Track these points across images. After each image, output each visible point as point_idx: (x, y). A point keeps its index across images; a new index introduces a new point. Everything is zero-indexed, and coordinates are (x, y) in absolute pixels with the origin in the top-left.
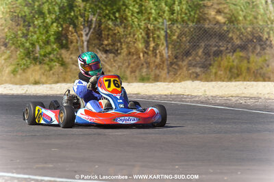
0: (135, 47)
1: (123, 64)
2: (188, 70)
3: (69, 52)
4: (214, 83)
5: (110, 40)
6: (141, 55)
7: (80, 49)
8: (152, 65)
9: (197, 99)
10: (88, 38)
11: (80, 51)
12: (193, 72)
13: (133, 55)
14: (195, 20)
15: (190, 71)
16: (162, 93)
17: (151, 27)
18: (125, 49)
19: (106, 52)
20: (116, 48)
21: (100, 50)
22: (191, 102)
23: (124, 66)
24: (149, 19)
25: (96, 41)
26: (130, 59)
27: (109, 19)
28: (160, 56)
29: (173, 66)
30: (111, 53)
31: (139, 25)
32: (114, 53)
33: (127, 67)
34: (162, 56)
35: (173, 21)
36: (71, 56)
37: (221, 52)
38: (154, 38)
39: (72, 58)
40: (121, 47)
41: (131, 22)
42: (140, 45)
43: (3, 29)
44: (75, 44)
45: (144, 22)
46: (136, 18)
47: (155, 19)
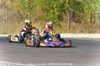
0: (87, 21)
1: (82, 27)
3: (63, 22)
5: (78, 18)
6: (89, 24)
8: (93, 28)
10: (70, 17)
11: (67, 22)
13: (86, 23)
17: (93, 13)
19: (76, 22)
20: (80, 21)
21: (74, 22)
24: (92, 10)
25: (73, 19)
26: (85, 25)
28: (96, 24)
30: (78, 23)
31: (88, 12)
33: (84, 28)
36: (63, 24)
38: (94, 18)
39: (64, 25)
40: (82, 20)
41: (85, 11)
42: (89, 20)
43: (39, 14)
44: (65, 19)
45: (90, 12)
46: (87, 10)
47: (94, 11)
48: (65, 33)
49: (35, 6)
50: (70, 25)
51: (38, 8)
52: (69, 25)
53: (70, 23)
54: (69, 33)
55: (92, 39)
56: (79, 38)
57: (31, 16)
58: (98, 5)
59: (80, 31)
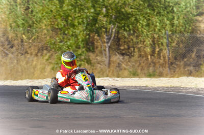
0: (145, 51)
2: (184, 68)
3: (95, 54)
4: (203, 78)
5: (126, 46)
6: (149, 57)
7: (103, 52)
9: (190, 90)
10: (109, 45)
11: (104, 54)
12: (188, 70)
13: (143, 57)
14: (190, 31)
15: (186, 69)
16: (164, 86)
17: (156, 36)
18: (137, 53)
19: (123, 54)
20: (130, 51)
21: (118, 53)
22: (186, 93)
23: (136, 65)
24: (155, 30)
25: (115, 47)
26: (141, 60)
27: (125, 30)
28: (163, 58)
29: (173, 66)
31: (147, 35)
32: (128, 55)
33: (138, 66)
34: (164, 58)
35: (174, 32)
36: (97, 58)
38: (158, 45)
40: (134, 51)
41: (141, 32)
42: (149, 50)
43: (46, 37)
44: (99, 48)
45: (151, 33)
46: (145, 29)
47: (159, 30)
49: (37, 22)
50: (111, 59)
51: (43, 25)
52: (107, 59)
53: (110, 57)
54: (107, 76)
55: (155, 88)
56: (129, 86)
57: (31, 41)
58: (167, 20)
59: (130, 72)
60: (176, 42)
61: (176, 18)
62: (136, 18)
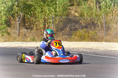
0: (40, 27)
1: (34, 34)
2: (62, 36)
3: (11, 28)
4: (73, 42)
5: (29, 23)
6: (42, 30)
10: (19, 23)
11: (16, 28)
12: (64, 38)
13: (39, 30)
14: (66, 15)
15: (63, 37)
17: (46, 18)
19: (27, 28)
20: (31, 27)
21: (24, 28)
24: (46, 14)
25: (23, 24)
26: (37, 32)
27: (28, 14)
29: (56, 35)
30: (29, 29)
31: (41, 17)
32: (30, 29)
33: (36, 35)
35: (56, 16)
37: (77, 29)
38: (48, 23)
39: (12, 31)
40: (33, 27)
41: (38, 16)
42: (42, 26)
44: (13, 25)
45: (43, 16)
46: (40, 14)
47: (48, 15)
48: (13, 42)
50: (20, 31)
52: (18, 31)
53: (19, 30)
54: (18, 41)
56: (30, 47)
58: (53, 8)
59: (31, 38)
60: (57, 21)
61: (58, 8)
62: (35, 7)
